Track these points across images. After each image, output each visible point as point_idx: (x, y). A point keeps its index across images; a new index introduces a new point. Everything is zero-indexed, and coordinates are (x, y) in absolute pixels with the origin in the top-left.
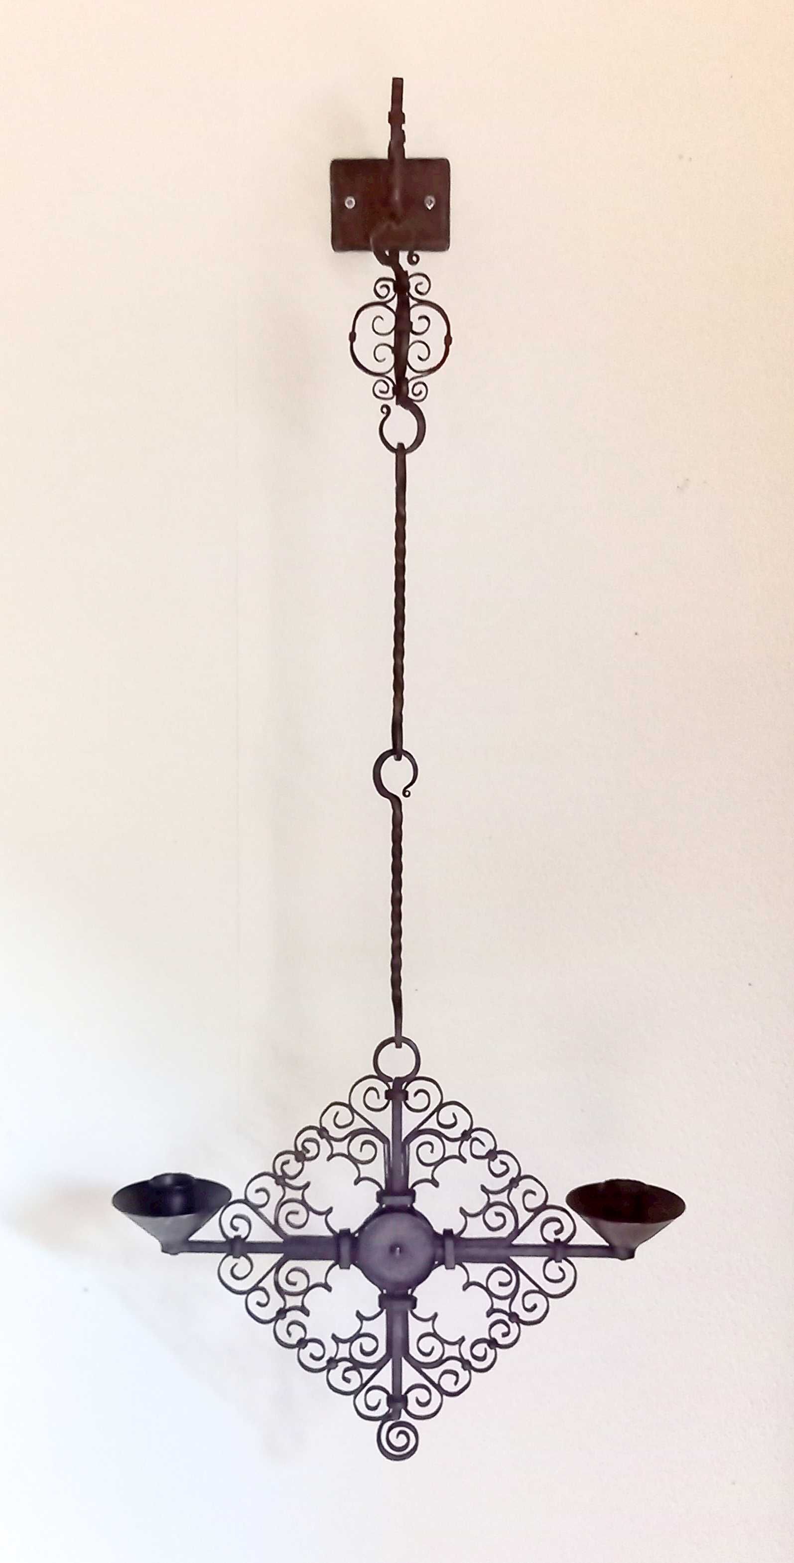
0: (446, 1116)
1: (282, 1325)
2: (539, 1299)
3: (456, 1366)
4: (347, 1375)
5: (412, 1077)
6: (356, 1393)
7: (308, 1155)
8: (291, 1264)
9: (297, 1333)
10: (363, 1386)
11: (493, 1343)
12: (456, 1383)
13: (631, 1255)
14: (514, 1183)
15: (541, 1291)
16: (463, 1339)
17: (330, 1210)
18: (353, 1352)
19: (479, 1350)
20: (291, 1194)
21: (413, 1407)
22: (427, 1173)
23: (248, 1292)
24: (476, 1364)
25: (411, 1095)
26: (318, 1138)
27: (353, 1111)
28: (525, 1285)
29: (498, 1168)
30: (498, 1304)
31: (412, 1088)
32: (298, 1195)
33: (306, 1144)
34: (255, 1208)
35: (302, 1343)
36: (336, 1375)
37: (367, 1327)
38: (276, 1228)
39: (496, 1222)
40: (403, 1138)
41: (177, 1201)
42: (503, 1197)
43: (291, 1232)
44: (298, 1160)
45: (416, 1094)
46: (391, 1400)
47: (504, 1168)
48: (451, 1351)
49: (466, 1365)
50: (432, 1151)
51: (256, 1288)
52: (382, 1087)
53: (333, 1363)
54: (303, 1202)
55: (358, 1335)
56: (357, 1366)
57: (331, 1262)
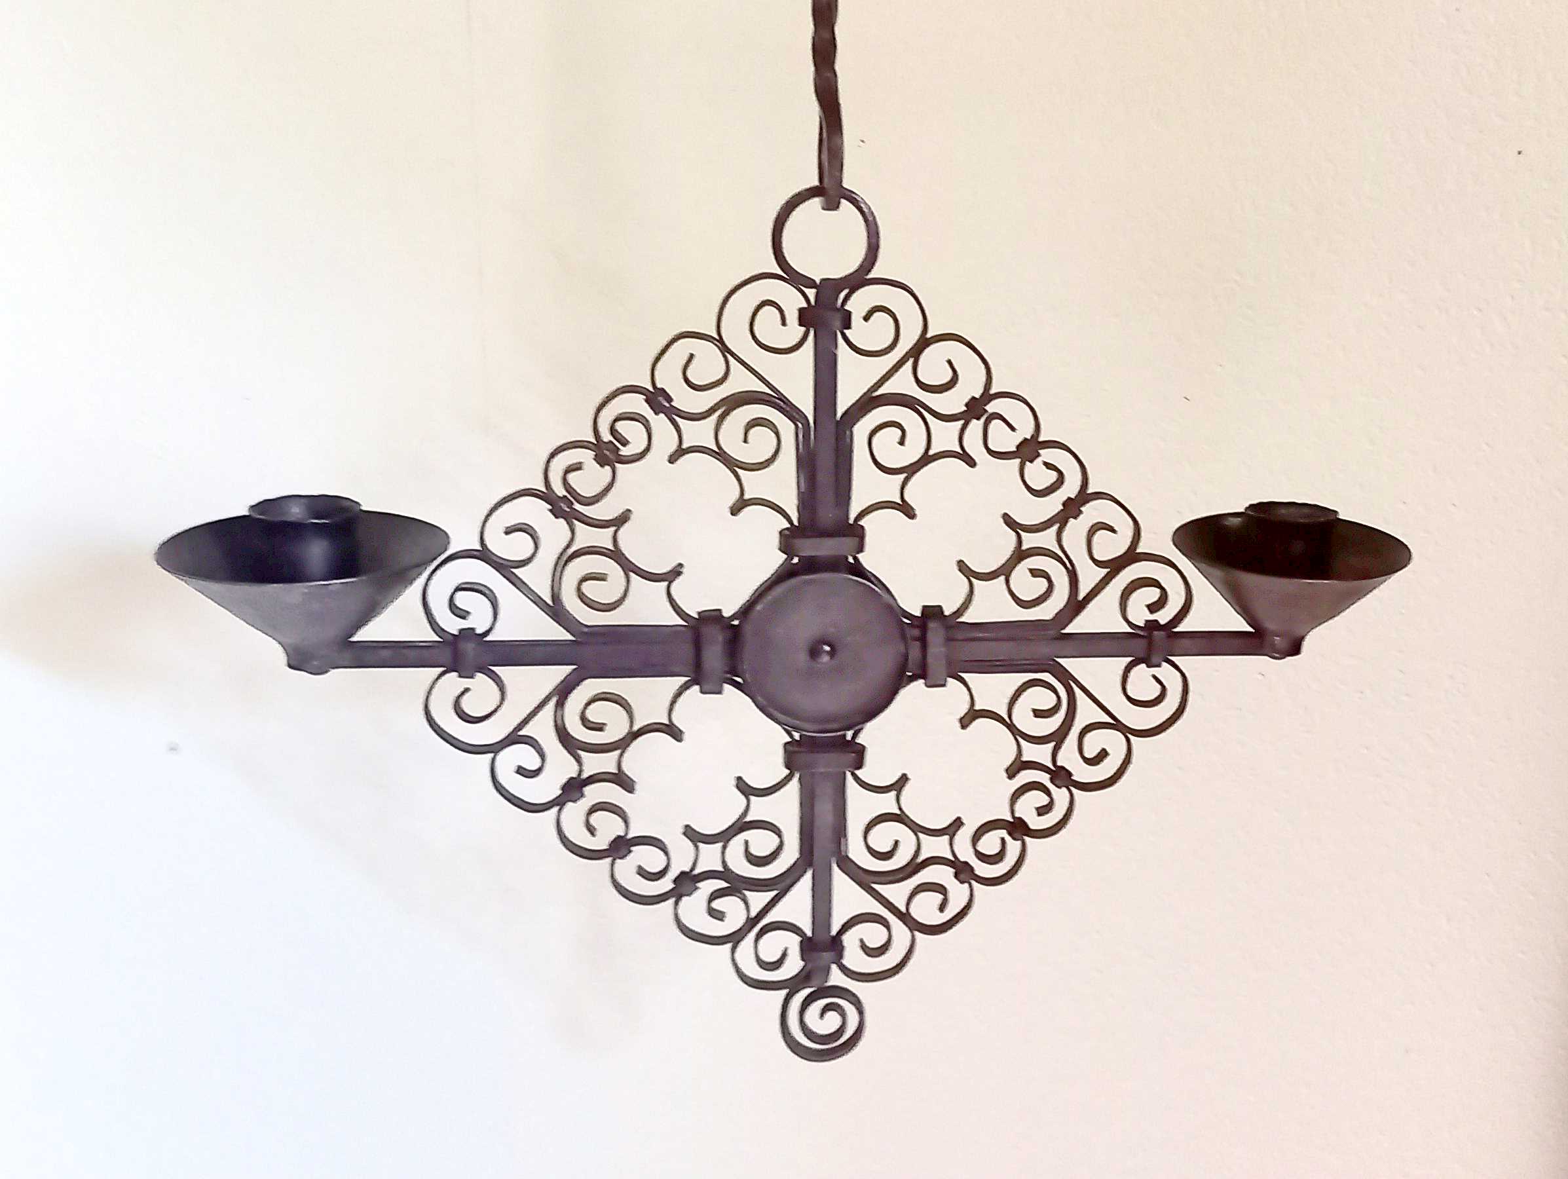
0: (933, 366)
1: (574, 813)
2: (1113, 741)
3: (942, 875)
4: (717, 904)
5: (858, 280)
6: (735, 939)
7: (625, 451)
8: (591, 687)
9: (609, 828)
10: (751, 922)
11: (1018, 828)
12: (942, 908)
13: (1295, 649)
14: (1072, 508)
15: (1117, 725)
16: (958, 823)
17: (676, 572)
18: (728, 859)
19: (990, 843)
20: (586, 536)
21: (854, 958)
22: (889, 488)
23: (493, 749)
24: (983, 869)
25: (857, 320)
26: (646, 411)
27: (725, 350)
28: (1087, 713)
29: (1039, 476)
30: (1031, 752)
31: (858, 303)
32: (603, 538)
33: (620, 426)
34: (505, 568)
35: (620, 847)
36: (693, 910)
37: (760, 809)
38: (556, 611)
39: (1034, 588)
40: (839, 415)
41: (316, 552)
42: (1047, 539)
43: (590, 618)
44: (601, 461)
45: (866, 318)
46: (808, 946)
47: (1053, 476)
48: (935, 847)
49: (963, 871)
50: (902, 443)
51: (513, 738)
52: (792, 300)
53: (687, 882)
54: (616, 555)
55: (742, 825)
56: (736, 885)
57: (683, 680)
